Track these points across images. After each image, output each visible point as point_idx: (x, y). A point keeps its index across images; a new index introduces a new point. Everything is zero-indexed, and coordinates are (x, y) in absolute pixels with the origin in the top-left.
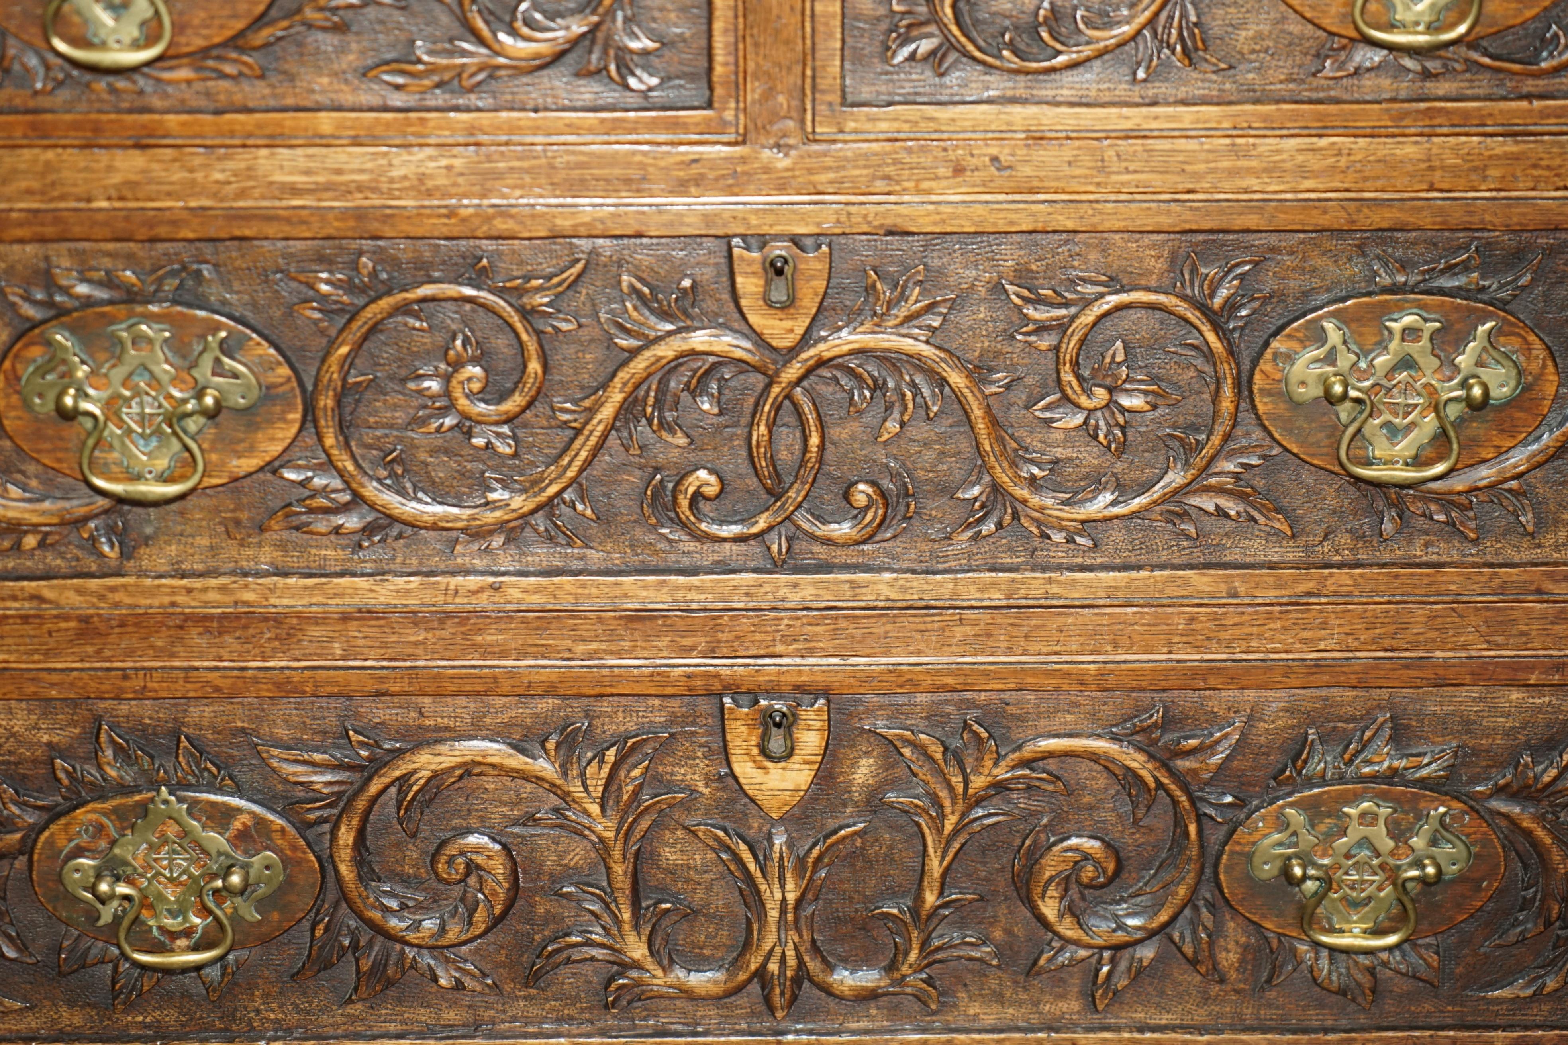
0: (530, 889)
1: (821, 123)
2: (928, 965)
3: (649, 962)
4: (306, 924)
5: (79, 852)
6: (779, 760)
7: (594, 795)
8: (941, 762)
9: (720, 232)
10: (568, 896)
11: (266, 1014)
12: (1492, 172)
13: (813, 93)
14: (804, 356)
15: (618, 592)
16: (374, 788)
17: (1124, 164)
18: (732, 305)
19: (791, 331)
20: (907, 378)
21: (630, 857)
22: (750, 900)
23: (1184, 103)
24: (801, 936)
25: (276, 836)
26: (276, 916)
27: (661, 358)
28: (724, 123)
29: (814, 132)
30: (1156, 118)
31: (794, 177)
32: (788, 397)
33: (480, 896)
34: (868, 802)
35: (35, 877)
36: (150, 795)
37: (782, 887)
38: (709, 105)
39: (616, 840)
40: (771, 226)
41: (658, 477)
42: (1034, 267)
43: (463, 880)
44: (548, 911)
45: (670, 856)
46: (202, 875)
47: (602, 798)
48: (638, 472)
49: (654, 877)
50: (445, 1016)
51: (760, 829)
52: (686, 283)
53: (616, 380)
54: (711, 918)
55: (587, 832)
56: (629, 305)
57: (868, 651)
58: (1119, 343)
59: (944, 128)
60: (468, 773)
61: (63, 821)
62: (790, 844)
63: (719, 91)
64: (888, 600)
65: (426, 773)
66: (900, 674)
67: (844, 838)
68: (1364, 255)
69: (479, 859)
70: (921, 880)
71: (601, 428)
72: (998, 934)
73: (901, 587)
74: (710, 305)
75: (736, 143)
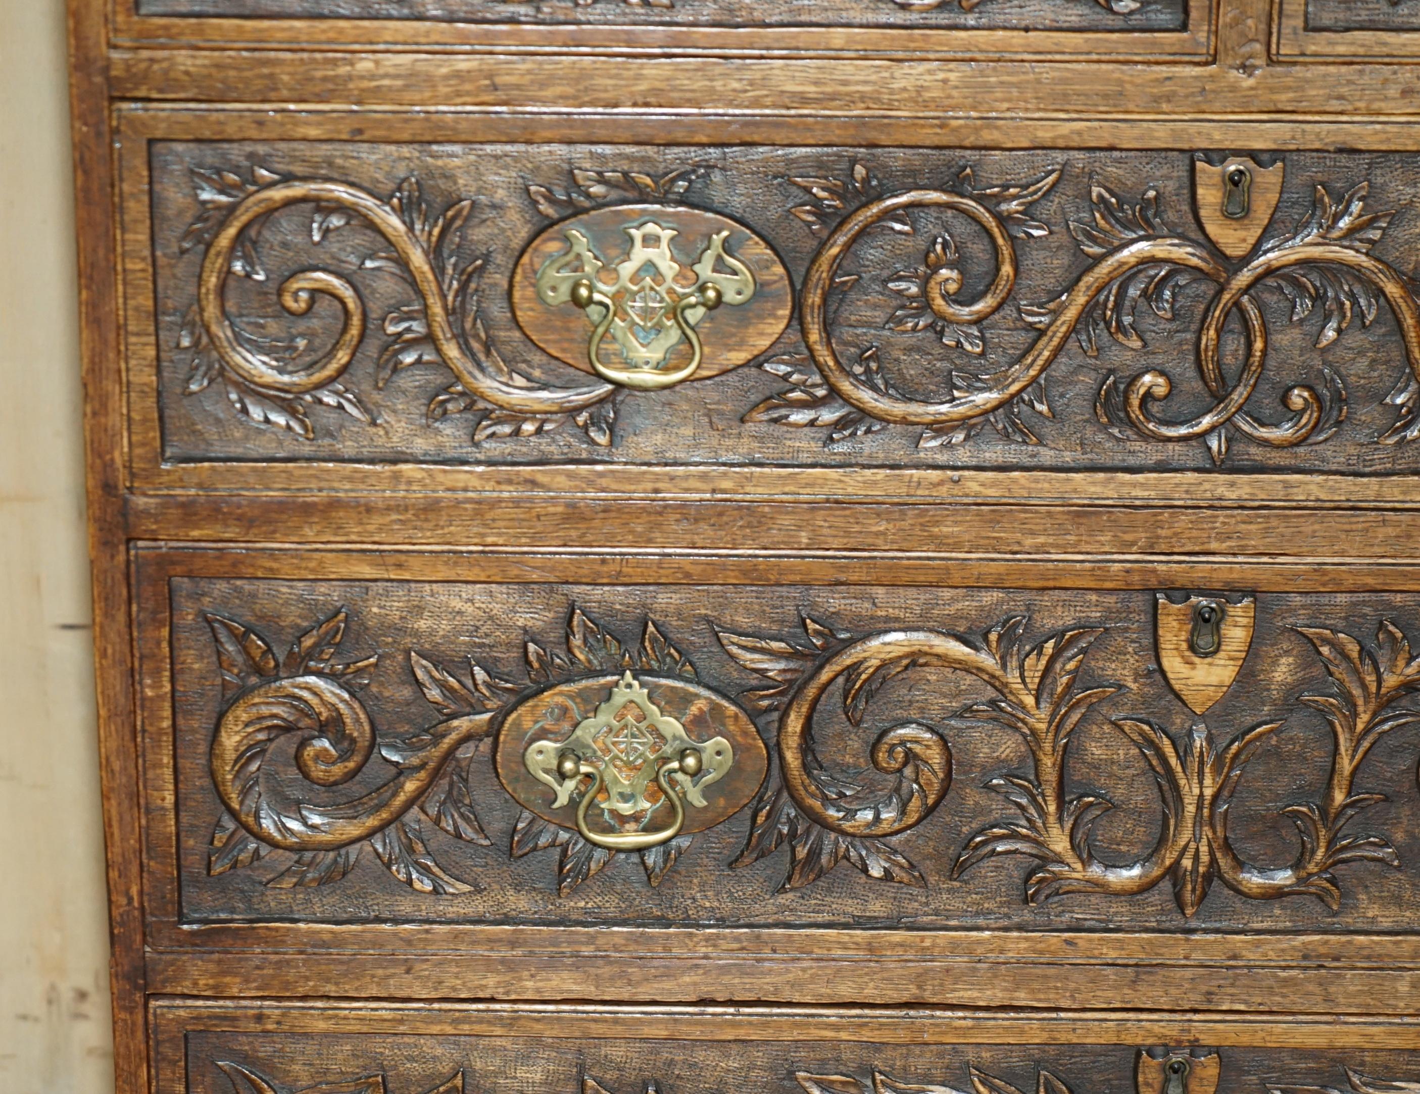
0: (961, 781)
1: (1285, 46)
2: (1334, 864)
3: (1070, 857)
4: (748, 812)
5: (542, 735)
6: (1206, 655)
7: (1030, 686)
8: (1357, 661)
9: (1185, 146)
10: (994, 789)
11: (701, 902)
13: (1280, 18)
14: (1255, 263)
15: (1069, 488)
16: (825, 675)
18: (1190, 216)
19: (1244, 240)
20: (1346, 288)
21: (1060, 749)
22: (1168, 795)
24: (1214, 832)
25: (730, 722)
26: (722, 802)
27: (1124, 263)
28: (1197, 45)
29: (1278, 54)
31: (1256, 96)
32: (1237, 304)
33: (915, 786)
34: (1286, 699)
35: (499, 758)
36: (616, 678)
37: (1201, 782)
38: (1184, 27)
39: (1048, 731)
40: (1232, 141)
41: (1112, 378)
43: (899, 770)
44: (977, 803)
45: (1096, 751)
46: (656, 760)
47: (1037, 690)
48: (1093, 375)
49: (1079, 773)
50: (871, 907)
51: (1183, 724)
52: (1151, 194)
53: (1081, 284)
54: (1129, 812)
55: (1020, 724)
56: (1096, 214)
57: (1295, 550)
59: (1395, 53)
60: (914, 664)
61: (530, 703)
62: (1210, 739)
63: (1194, 14)
64: (1317, 500)
65: (875, 662)
66: (1325, 573)
67: (1261, 735)
69: (917, 748)
70: (1331, 778)
71: (1064, 329)
72: (1399, 836)
73: (1331, 488)
74: (1171, 215)
75: (1206, 64)
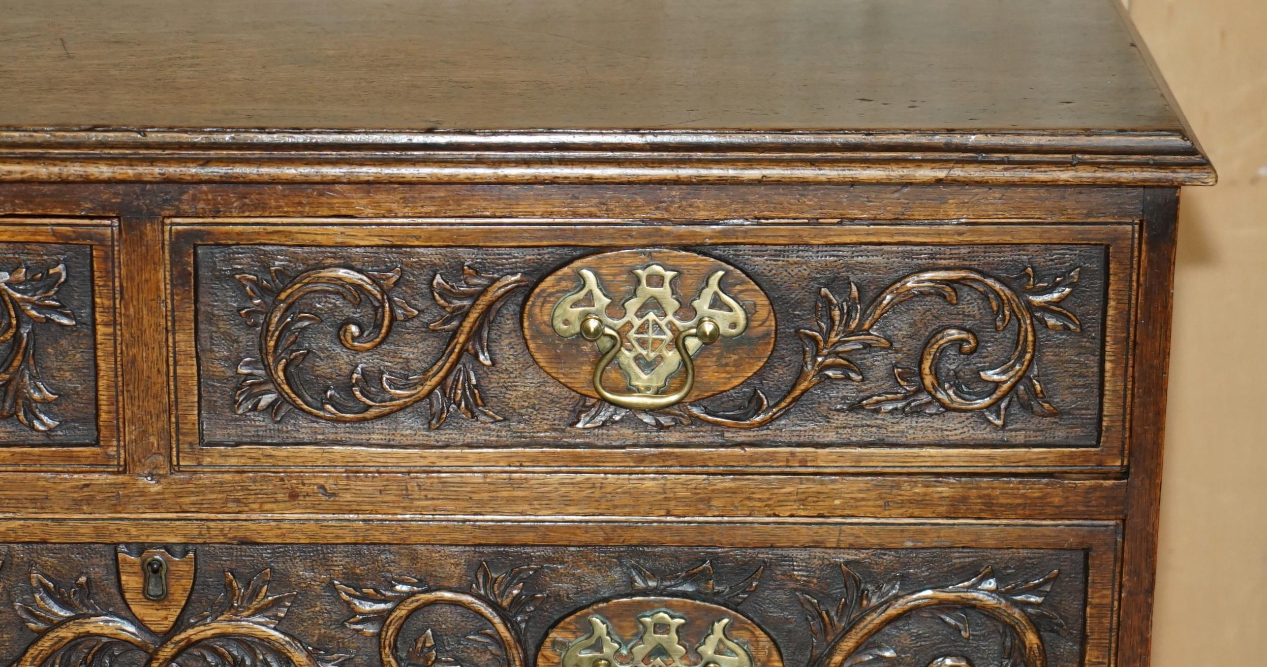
1: (184, 460)
9: (108, 541)
12: (714, 503)
13: (177, 435)
14: (177, 638)
17: (424, 493)
18: (119, 597)
19: (166, 618)
20: (261, 657)
23: (470, 446)
27: (64, 638)
28: (109, 457)
29: (178, 464)
30: (447, 458)
31: (164, 499)
38: (97, 443)
40: (148, 536)
42: (358, 571)
52: (83, 579)
53: (28, 655)
56: (37, 596)
58: (429, 631)
59: (280, 463)
63: (104, 432)
68: (621, 565)
74: (102, 597)
75: (118, 473)
